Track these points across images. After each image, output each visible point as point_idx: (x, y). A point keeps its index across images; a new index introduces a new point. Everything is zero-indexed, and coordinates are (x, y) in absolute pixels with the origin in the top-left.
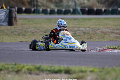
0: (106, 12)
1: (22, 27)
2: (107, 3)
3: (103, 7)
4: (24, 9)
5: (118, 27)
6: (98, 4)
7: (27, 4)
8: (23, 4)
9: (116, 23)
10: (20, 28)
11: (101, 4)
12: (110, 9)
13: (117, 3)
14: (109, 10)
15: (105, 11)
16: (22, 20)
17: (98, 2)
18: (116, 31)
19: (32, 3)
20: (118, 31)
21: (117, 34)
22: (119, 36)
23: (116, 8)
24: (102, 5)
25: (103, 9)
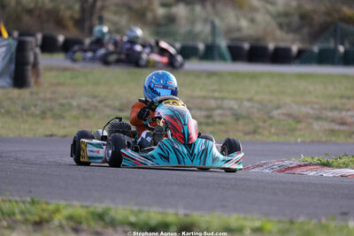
0: (302, 57)
1: (54, 93)
2: (306, 30)
3: (293, 42)
4: (61, 38)
5: (337, 101)
6: (279, 33)
7: (70, 24)
8: (60, 24)
9: (331, 89)
10: (49, 95)
11: (288, 32)
12: (316, 49)
13: (335, 31)
14: (312, 52)
15: (300, 52)
16: (53, 73)
17: (281, 26)
18: (330, 114)
19: (87, 24)
20: (335, 114)
21: (333, 121)
22: (337, 127)
23: (331, 45)
24: (291, 36)
25: (295, 49)
